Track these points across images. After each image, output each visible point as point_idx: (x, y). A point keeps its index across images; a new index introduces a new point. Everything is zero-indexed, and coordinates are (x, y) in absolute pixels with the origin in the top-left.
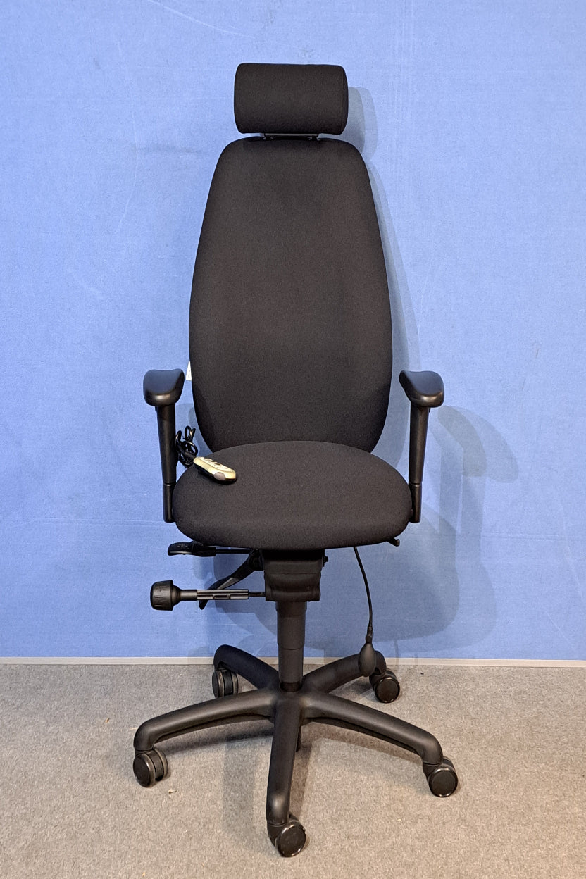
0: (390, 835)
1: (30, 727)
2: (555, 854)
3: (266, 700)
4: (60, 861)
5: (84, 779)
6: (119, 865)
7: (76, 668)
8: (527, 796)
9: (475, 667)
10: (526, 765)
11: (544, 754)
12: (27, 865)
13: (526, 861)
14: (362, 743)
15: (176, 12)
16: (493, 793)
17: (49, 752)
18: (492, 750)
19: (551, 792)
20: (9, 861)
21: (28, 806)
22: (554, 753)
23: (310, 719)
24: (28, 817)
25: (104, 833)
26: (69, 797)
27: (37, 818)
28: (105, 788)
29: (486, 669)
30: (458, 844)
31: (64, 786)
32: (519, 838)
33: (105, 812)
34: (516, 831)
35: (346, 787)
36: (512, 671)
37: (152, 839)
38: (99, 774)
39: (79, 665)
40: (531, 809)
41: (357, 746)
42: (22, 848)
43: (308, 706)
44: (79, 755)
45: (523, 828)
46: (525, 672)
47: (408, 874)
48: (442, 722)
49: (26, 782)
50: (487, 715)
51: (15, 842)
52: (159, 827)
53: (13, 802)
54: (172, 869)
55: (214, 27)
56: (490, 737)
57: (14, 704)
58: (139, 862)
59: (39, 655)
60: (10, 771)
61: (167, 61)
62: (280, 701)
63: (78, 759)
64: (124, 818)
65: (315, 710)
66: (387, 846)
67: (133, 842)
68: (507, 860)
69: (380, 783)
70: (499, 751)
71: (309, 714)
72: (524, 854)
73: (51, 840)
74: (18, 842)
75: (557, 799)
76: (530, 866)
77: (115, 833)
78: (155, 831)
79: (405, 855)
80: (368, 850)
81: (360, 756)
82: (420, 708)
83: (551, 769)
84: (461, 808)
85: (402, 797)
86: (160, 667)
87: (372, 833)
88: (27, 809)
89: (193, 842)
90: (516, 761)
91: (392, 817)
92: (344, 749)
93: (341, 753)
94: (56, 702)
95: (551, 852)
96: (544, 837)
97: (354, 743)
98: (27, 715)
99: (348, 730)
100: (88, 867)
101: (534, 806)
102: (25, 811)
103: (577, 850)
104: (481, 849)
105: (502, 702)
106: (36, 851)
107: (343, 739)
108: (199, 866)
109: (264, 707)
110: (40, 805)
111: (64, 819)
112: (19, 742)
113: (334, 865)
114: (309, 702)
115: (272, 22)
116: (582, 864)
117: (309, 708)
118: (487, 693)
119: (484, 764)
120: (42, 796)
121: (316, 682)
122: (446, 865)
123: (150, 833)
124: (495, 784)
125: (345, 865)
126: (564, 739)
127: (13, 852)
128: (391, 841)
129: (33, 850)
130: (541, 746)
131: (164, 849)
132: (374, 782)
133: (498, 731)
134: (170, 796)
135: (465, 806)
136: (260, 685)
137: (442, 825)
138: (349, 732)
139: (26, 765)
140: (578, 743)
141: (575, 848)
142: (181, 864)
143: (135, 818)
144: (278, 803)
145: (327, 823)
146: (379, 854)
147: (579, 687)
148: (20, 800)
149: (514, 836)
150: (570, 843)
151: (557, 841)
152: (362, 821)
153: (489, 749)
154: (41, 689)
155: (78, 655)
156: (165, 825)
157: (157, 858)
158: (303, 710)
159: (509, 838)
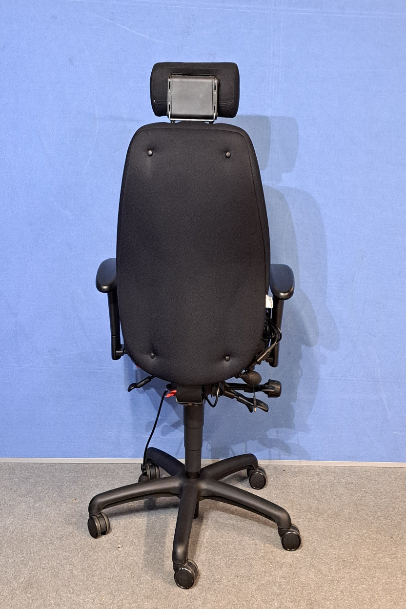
0: (265, 575)
1: (23, 504)
2: (373, 587)
3: (175, 484)
4: (47, 591)
5: (61, 538)
6: (87, 594)
7: (53, 465)
8: (355, 550)
9: (319, 466)
10: (354, 530)
11: (366, 524)
12: (26, 593)
13: (355, 592)
14: (245, 516)
15: (124, 27)
16: (333, 548)
17: (37, 520)
18: (331, 520)
19: (371, 548)
20: (14, 591)
21: (24, 555)
22: (372, 523)
23: (205, 497)
24: (25, 562)
25: (75, 572)
26: (52, 550)
27: (30, 563)
28: (75, 544)
29: (327, 468)
30: (309, 581)
31: (48, 542)
32: (350, 578)
33: (76, 560)
34: (348, 573)
35: (235, 545)
36: (344, 469)
37: (108, 577)
38: (71, 535)
39: (55, 463)
40: (357, 559)
41: (242, 518)
42: (22, 582)
43: (203, 488)
44: (57, 522)
45: (352, 571)
46: (352, 470)
47: (278, 600)
48: (298, 502)
49: (22, 540)
50: (328, 498)
51: (17, 579)
52: (112, 569)
53: (14, 553)
54: (122, 597)
55: (149, 38)
56: (330, 512)
57: (12, 489)
58: (100, 592)
59: (27, 457)
60: (12, 533)
61: (118, 60)
62: (185, 484)
63: (56, 526)
64: (88, 564)
65: (207, 490)
66: (263, 582)
67: (96, 579)
68: (342, 592)
69: (257, 542)
70: (336, 522)
71: (203, 494)
72: (353, 588)
73: (41, 577)
74: (19, 579)
75: (374, 552)
76: (357, 596)
77: (83, 573)
78: (110, 572)
79: (276, 588)
80: (251, 585)
81: (244, 524)
82: (283, 493)
83: (370, 533)
84: (311, 558)
85: (272, 551)
86: (109, 465)
87: (253, 574)
88: (24, 557)
89: (135, 579)
90: (347, 528)
91: (266, 563)
92: (233, 520)
93: (231, 522)
94: (40, 488)
95: (371, 587)
96: (366, 578)
97: (239, 516)
98: (21, 496)
99: (236, 507)
100: (66, 595)
101: (360, 557)
102: (22, 558)
103: (388, 586)
104: (325, 585)
105: (337, 489)
106: (31, 584)
107: (232, 513)
108: (139, 595)
109: (174, 488)
110: (32, 555)
111: (49, 564)
112: (16, 513)
113: (228, 595)
114: (204, 486)
115: (188, 35)
116: (392, 594)
117: (204, 489)
118: (328, 484)
119: (326, 530)
120: (34, 549)
121: (210, 473)
122: (302, 595)
123: (106, 573)
124: (333, 543)
125: (235, 594)
126: (379, 514)
127: (16, 585)
128: (266, 579)
129: (29, 583)
130: (364, 519)
131: (116, 584)
132: (253, 541)
133: (335, 509)
134: (119, 549)
135: (315, 557)
136: (173, 474)
137: (299, 569)
138: (237, 509)
139: (22, 529)
140: (388, 516)
141: (387, 584)
142: (127, 593)
143: (96, 563)
144: (180, 550)
145: (223, 568)
146: (258, 587)
147: (388, 480)
148: (19, 551)
149: (347, 576)
150: (384, 581)
151: (375, 580)
152: (246, 566)
153: (329, 520)
154: (30, 479)
155: (55, 456)
156: (116, 568)
157: (112, 589)
158: (199, 491)
159: (344, 578)
